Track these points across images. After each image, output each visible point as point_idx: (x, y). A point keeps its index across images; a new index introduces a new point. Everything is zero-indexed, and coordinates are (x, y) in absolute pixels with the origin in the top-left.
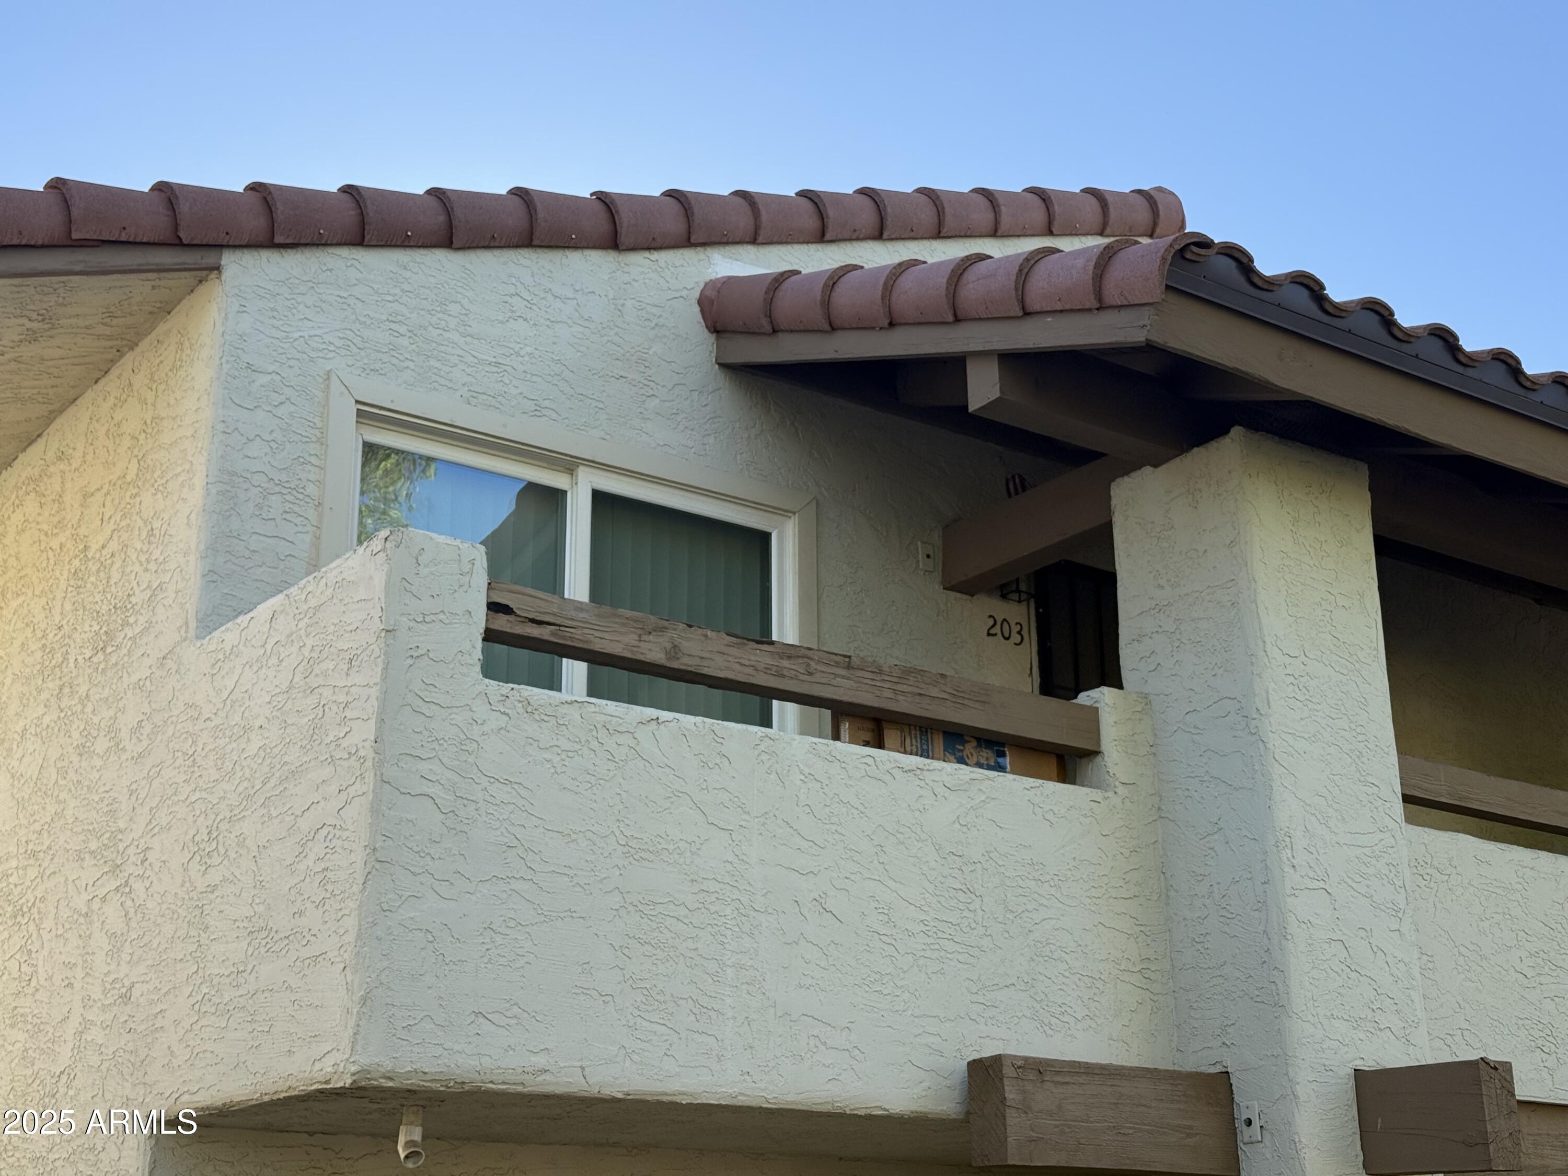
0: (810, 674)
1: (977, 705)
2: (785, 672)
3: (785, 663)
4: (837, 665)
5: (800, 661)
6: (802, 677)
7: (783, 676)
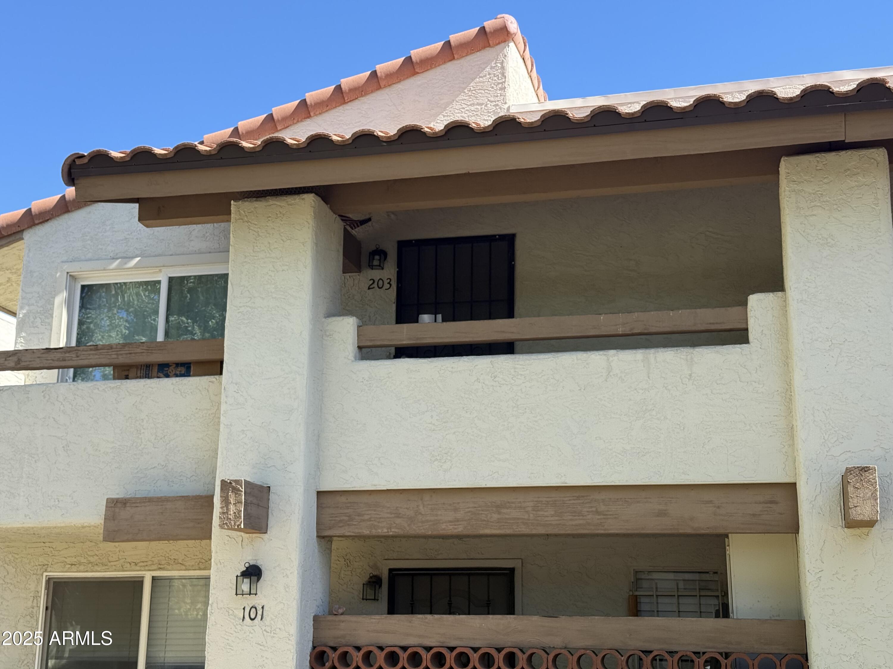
0: (78, 357)
1: (159, 352)
2: (67, 359)
3: (67, 355)
4: (91, 350)
5: (74, 352)
6: (74, 359)
7: (65, 360)
